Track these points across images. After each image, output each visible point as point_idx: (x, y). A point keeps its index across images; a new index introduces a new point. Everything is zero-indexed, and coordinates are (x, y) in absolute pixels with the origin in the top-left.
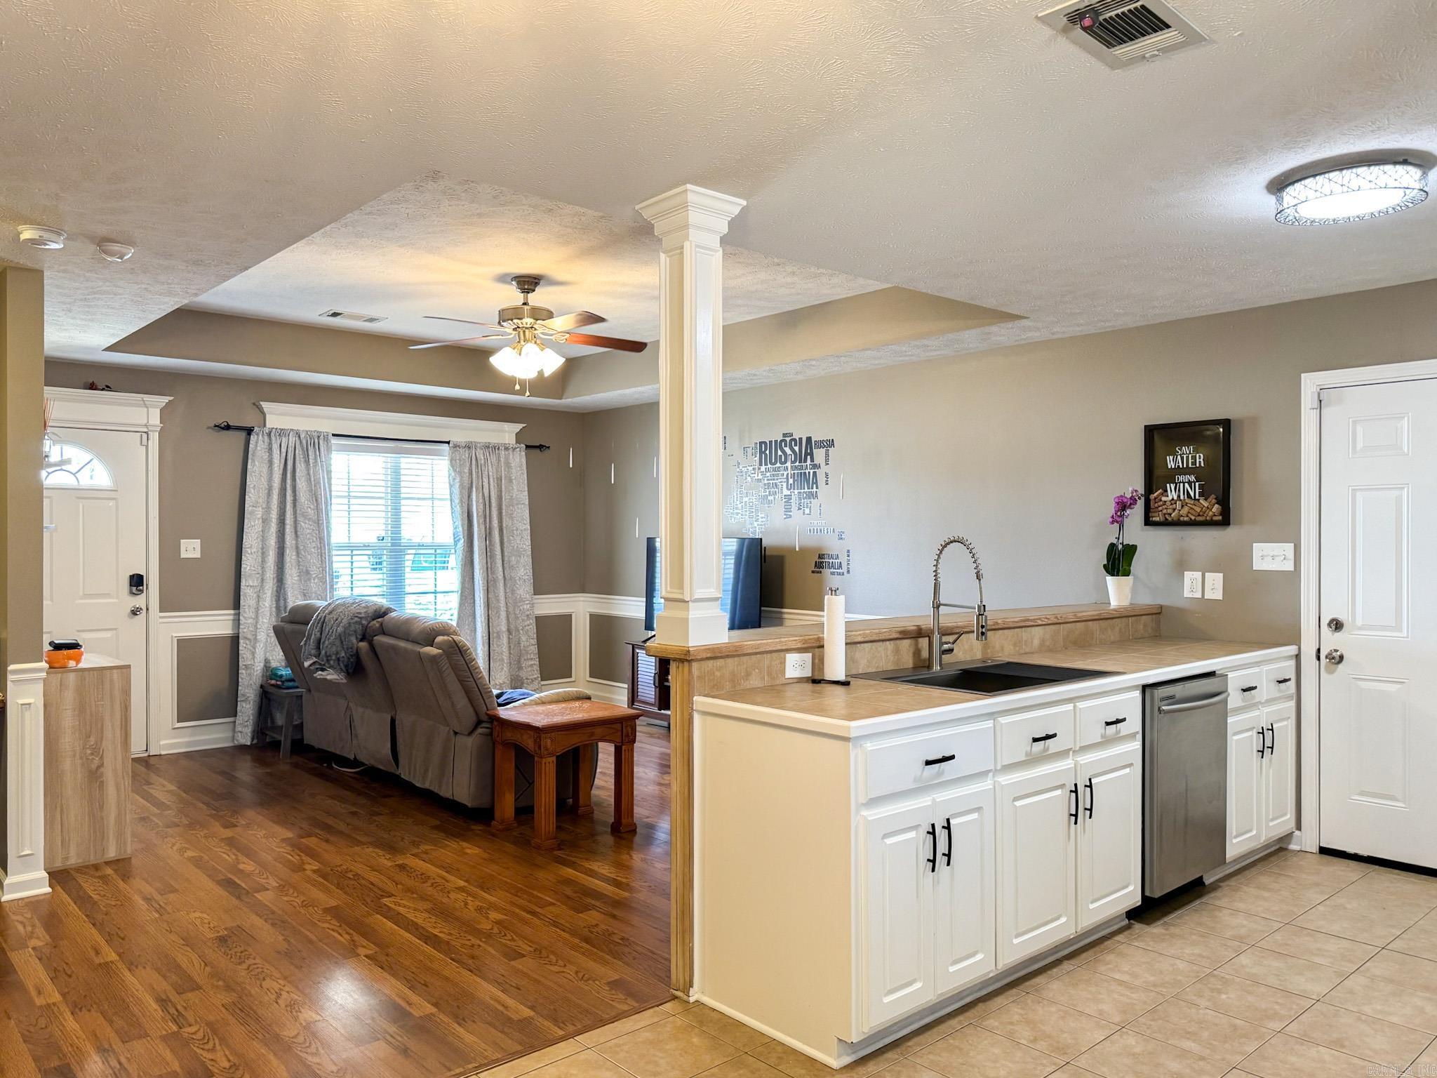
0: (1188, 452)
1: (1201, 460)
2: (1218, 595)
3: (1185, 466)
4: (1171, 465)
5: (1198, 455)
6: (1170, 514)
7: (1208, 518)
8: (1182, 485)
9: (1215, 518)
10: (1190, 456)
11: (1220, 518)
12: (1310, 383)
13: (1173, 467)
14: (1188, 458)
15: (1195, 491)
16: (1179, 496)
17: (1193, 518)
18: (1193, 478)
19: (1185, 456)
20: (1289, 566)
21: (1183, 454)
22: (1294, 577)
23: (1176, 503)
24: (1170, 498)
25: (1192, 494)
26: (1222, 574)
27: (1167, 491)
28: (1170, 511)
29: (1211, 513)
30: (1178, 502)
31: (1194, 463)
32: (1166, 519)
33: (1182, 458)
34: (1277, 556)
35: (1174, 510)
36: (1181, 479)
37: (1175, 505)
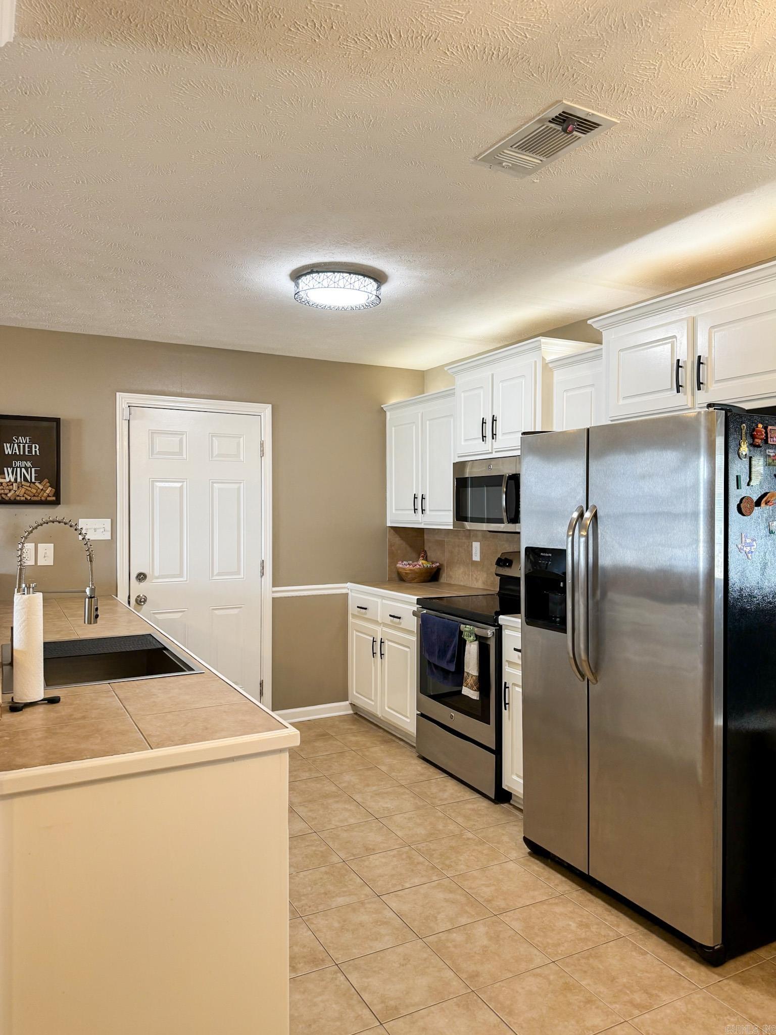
0: (24, 442)
1: (37, 449)
2: (50, 562)
3: (22, 453)
4: (8, 451)
5: (33, 445)
6: (6, 494)
7: (43, 498)
8: (19, 469)
9: (49, 499)
10: (26, 445)
11: (54, 498)
12: (123, 399)
13: (10, 453)
14: (24, 447)
15: (32, 475)
16: (16, 480)
17: (29, 498)
18: (29, 464)
19: (21, 445)
20: (107, 536)
21: (20, 443)
22: (111, 544)
23: (12, 485)
24: (8, 480)
25: (29, 478)
26: (53, 544)
27: (4, 474)
28: (6, 491)
29: (45, 495)
30: (14, 484)
31: (30, 451)
33: (19, 447)
34: (98, 529)
35: (10, 490)
36: (18, 464)
37: (11, 487)
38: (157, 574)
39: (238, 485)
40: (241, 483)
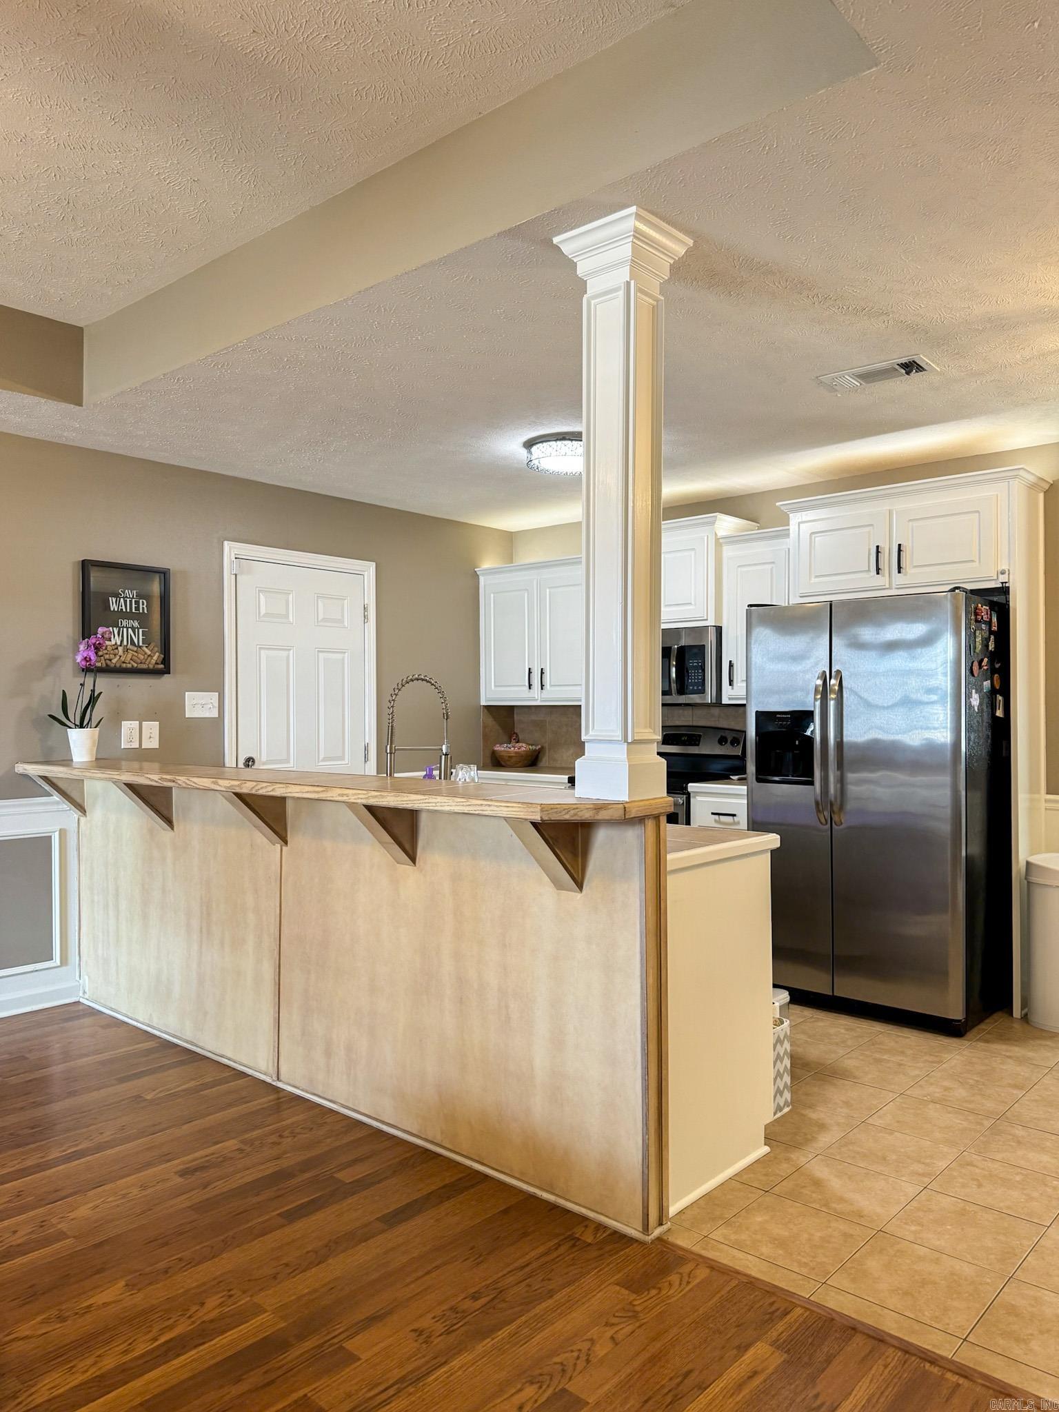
0: (131, 597)
1: (144, 606)
2: (154, 744)
3: (128, 610)
4: (114, 607)
5: (141, 601)
6: (110, 660)
7: (151, 666)
8: (125, 629)
9: (157, 667)
10: (133, 600)
11: (163, 666)
13: (116, 609)
14: (131, 602)
15: (139, 639)
16: (122, 641)
17: (135, 665)
18: (136, 624)
19: (128, 600)
20: (215, 714)
21: (126, 597)
22: (218, 723)
23: (117, 648)
24: (113, 642)
25: (136, 641)
26: (159, 723)
28: (111, 656)
29: (153, 662)
30: (120, 648)
31: (138, 608)
32: (107, 664)
33: (125, 602)
34: (205, 704)
35: (115, 655)
36: (124, 623)
37: (116, 651)
38: (264, 759)
39: (342, 655)
40: (345, 652)
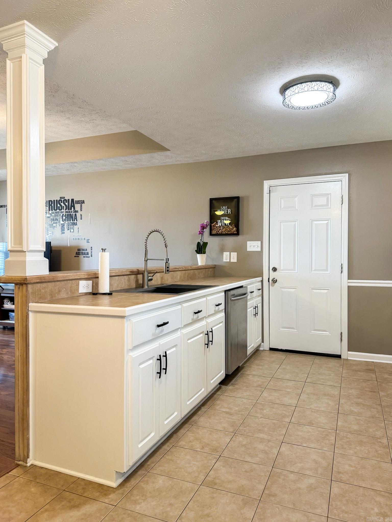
1: (230, 211)
2: (235, 260)
3: (224, 214)
5: (228, 210)
6: (219, 231)
7: (232, 232)
8: (223, 220)
9: (234, 233)
10: (226, 210)
11: (236, 232)
12: (267, 184)
16: (222, 225)
17: (227, 232)
18: (227, 218)
20: (259, 249)
21: (223, 209)
22: (260, 253)
24: (219, 225)
25: (226, 224)
26: (236, 253)
27: (218, 223)
28: (218, 230)
30: (221, 227)
31: (227, 212)
32: (217, 233)
34: (255, 246)
35: (220, 230)
36: (223, 218)
37: (220, 228)
38: (282, 268)
39: (327, 221)
40: (329, 220)
